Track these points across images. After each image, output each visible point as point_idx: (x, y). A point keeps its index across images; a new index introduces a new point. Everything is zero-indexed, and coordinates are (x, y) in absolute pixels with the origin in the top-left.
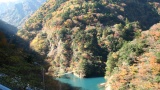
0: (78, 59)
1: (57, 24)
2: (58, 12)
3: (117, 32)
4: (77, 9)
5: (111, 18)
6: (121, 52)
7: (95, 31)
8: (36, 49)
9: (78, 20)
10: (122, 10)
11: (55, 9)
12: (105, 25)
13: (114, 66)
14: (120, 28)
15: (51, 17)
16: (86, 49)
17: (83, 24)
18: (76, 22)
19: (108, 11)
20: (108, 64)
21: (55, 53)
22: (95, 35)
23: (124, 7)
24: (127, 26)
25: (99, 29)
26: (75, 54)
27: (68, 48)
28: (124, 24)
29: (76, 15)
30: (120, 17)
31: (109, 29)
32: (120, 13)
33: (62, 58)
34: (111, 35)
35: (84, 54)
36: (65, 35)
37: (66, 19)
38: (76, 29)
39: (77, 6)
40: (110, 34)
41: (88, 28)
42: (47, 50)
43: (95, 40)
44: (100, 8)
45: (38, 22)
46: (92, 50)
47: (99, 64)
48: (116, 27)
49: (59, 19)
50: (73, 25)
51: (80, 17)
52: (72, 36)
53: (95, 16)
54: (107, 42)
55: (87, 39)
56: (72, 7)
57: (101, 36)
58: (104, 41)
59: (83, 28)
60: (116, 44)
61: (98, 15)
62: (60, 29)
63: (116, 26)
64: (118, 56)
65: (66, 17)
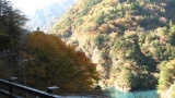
0: (119, 70)
1: (90, 30)
2: (90, 17)
3: (162, 37)
4: (112, 12)
5: (152, 21)
7: (136, 36)
9: (114, 24)
10: (163, 10)
11: (86, 13)
12: (146, 29)
14: (166, 32)
15: (82, 22)
16: (128, 58)
17: (121, 29)
18: (112, 26)
19: (147, 12)
22: (136, 41)
23: (165, 7)
24: (172, 29)
25: (140, 35)
26: (115, 64)
27: (106, 57)
28: (168, 27)
29: (111, 18)
30: (163, 19)
31: (152, 34)
32: (162, 14)
33: (100, 68)
34: (156, 41)
35: (127, 64)
36: (101, 43)
37: (100, 24)
38: (113, 35)
39: (111, 8)
40: (154, 39)
41: (128, 33)
43: (138, 48)
44: (138, 10)
45: (67, 28)
46: (136, 59)
47: (145, 75)
48: (159, 31)
49: (93, 24)
50: (109, 31)
51: (117, 21)
52: (110, 44)
53: (133, 19)
54: (152, 50)
55: (128, 46)
56: (107, 10)
57: (144, 42)
58: (149, 48)
59: (121, 34)
60: (163, 51)
61: (137, 18)
62: (95, 36)
63: (159, 29)
65: (101, 21)
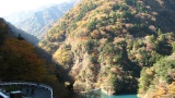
0: (106, 74)
1: (82, 35)
2: (83, 22)
3: (149, 45)
4: (104, 19)
5: (142, 29)
7: (124, 43)
8: (60, 62)
9: (105, 30)
10: (154, 19)
11: (80, 18)
12: (135, 37)
14: (153, 40)
15: (75, 27)
16: (115, 63)
17: (111, 35)
18: (103, 33)
19: (138, 21)
20: (141, 81)
21: (81, 67)
22: (124, 48)
23: (156, 16)
24: (160, 38)
25: (129, 41)
26: (103, 68)
27: (95, 62)
28: (156, 36)
29: (103, 25)
30: (152, 27)
31: (140, 41)
32: (152, 23)
33: (89, 72)
34: (143, 48)
35: (113, 69)
36: (91, 48)
37: (92, 30)
38: (103, 41)
39: (104, 15)
40: (141, 46)
41: (117, 40)
42: (71, 63)
43: (125, 54)
44: (129, 18)
45: (62, 32)
46: (122, 64)
47: (129, 80)
48: (147, 39)
49: (85, 30)
50: (100, 37)
51: (108, 28)
52: (99, 49)
53: (124, 26)
54: (138, 56)
55: (116, 52)
56: (99, 17)
57: (131, 48)
58: (136, 54)
59: (111, 40)
60: (148, 58)
61: (127, 25)
62: (86, 41)
63: (147, 37)
64: (154, 72)
65: (93, 27)
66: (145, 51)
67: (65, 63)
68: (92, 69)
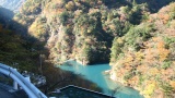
0: (81, 45)
1: (58, 7)
3: (123, 15)
6: (127, 37)
7: (99, 14)
8: (36, 35)
9: (80, 2)
12: (110, 8)
13: (119, 52)
14: (127, 11)
16: (89, 34)
17: (86, 7)
18: (77, 4)
20: (113, 50)
21: (56, 39)
22: (99, 19)
24: (135, 9)
25: (103, 12)
26: (78, 40)
27: (70, 33)
28: (131, 6)
31: (114, 12)
33: (64, 44)
34: (117, 19)
35: (88, 40)
36: (66, 19)
37: (67, 1)
38: (78, 12)
40: (115, 17)
41: (92, 11)
42: (47, 36)
43: (99, 25)
45: (37, 5)
46: (96, 35)
47: (103, 50)
48: (122, 10)
49: (60, 2)
50: (75, 8)
52: (74, 20)
54: (112, 27)
55: (90, 23)
57: (106, 19)
58: (110, 25)
59: (86, 11)
60: (122, 28)
62: (61, 13)
63: (122, 8)
64: (125, 41)
66: (119, 22)
67: (41, 36)
68: (67, 41)
